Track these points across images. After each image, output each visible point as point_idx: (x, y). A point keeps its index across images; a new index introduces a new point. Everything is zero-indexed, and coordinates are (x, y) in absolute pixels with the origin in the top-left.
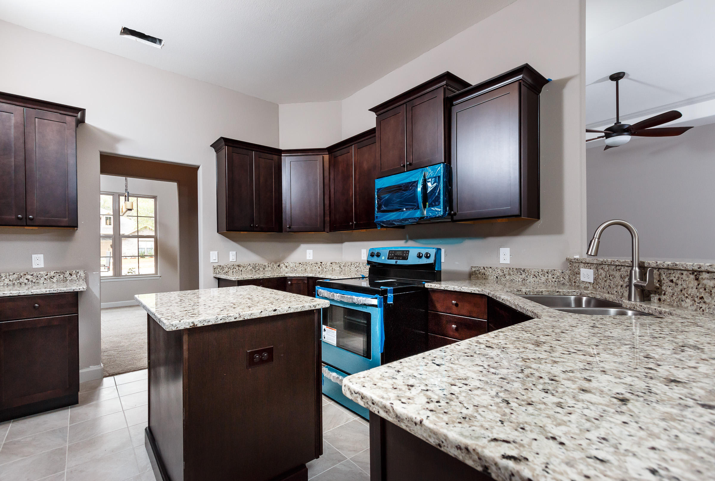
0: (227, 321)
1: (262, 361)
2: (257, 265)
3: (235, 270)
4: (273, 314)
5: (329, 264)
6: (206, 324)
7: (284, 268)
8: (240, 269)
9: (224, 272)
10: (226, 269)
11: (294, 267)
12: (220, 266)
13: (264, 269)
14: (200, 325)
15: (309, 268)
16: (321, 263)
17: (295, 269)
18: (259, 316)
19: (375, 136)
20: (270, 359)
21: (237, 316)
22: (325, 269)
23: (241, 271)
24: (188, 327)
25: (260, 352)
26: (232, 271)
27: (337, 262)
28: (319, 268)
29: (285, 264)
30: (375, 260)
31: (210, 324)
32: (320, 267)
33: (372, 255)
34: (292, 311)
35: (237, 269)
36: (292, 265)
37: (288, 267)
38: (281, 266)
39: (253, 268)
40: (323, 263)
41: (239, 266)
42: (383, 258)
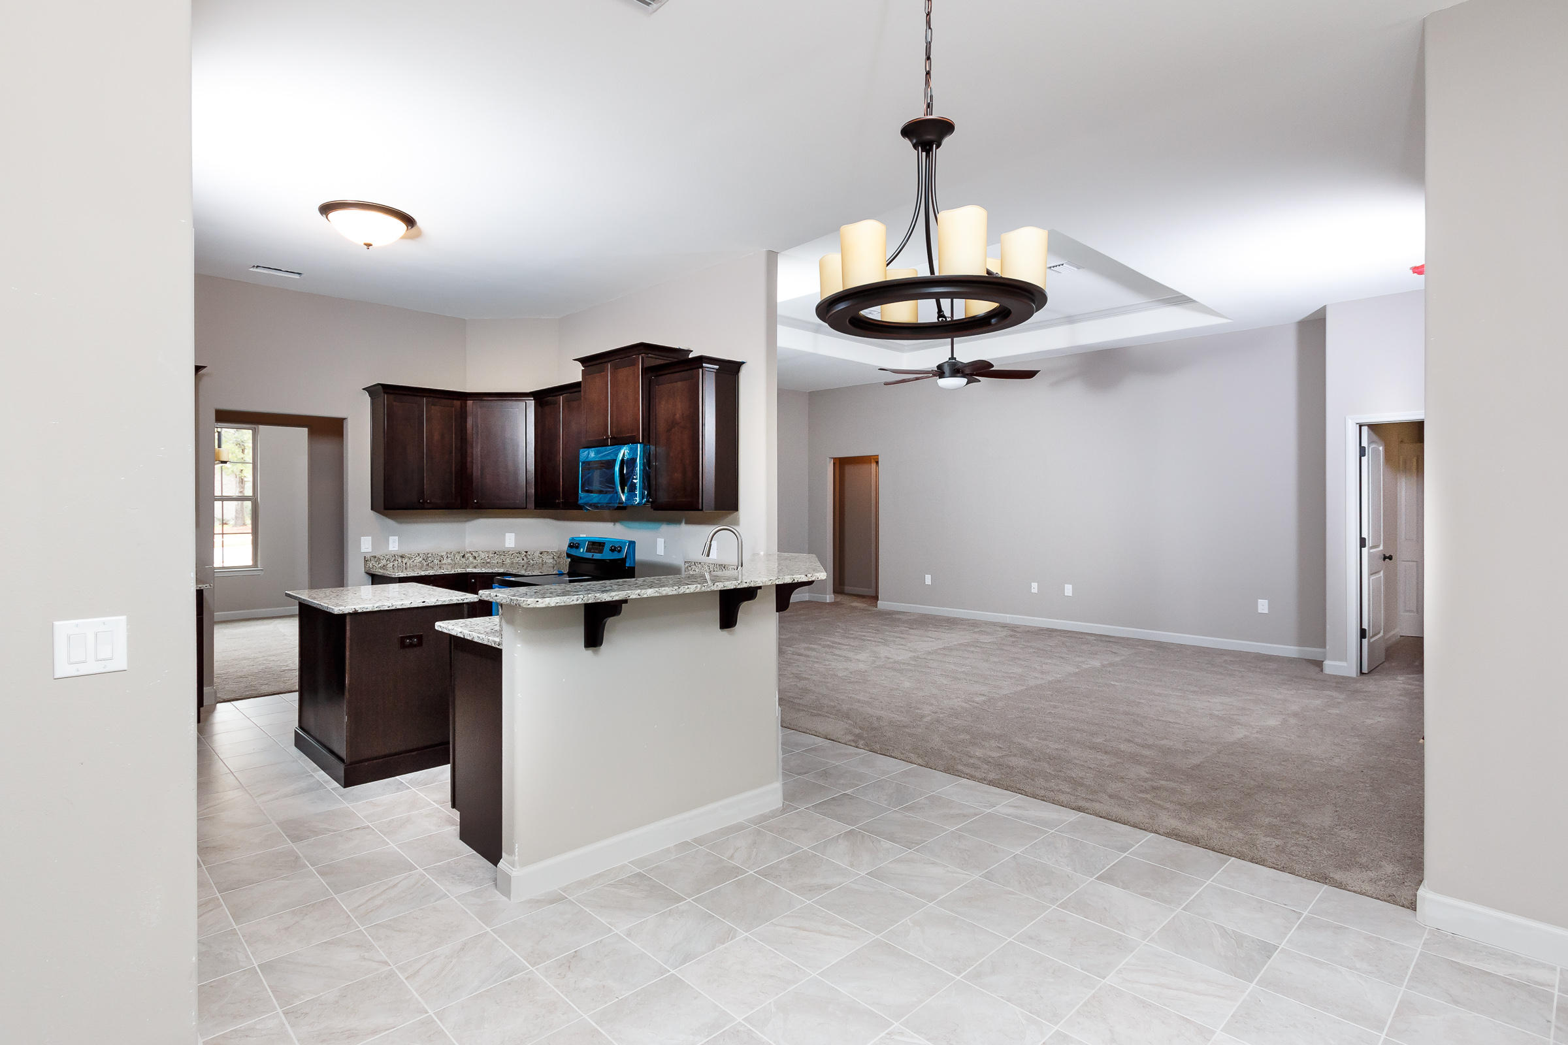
0: (382, 609)
1: (411, 645)
2: (430, 555)
3: (397, 562)
4: (422, 605)
5: (537, 554)
6: (365, 610)
7: (471, 559)
8: (404, 561)
9: (380, 565)
10: (384, 562)
11: (486, 558)
12: (375, 557)
13: (440, 561)
14: (360, 611)
15: (508, 559)
16: (526, 552)
17: (488, 561)
18: (409, 606)
19: (580, 391)
20: (420, 644)
21: (390, 605)
22: (532, 562)
23: (406, 564)
24: (351, 612)
25: (410, 638)
26: (392, 564)
27: (550, 550)
28: (523, 559)
29: (474, 553)
30: (574, 552)
31: (368, 610)
32: (525, 558)
33: (570, 546)
34: (440, 603)
35: (400, 561)
36: (483, 555)
37: (477, 558)
38: (466, 556)
39: (424, 559)
40: (529, 553)
41: (402, 557)
42: (582, 550)
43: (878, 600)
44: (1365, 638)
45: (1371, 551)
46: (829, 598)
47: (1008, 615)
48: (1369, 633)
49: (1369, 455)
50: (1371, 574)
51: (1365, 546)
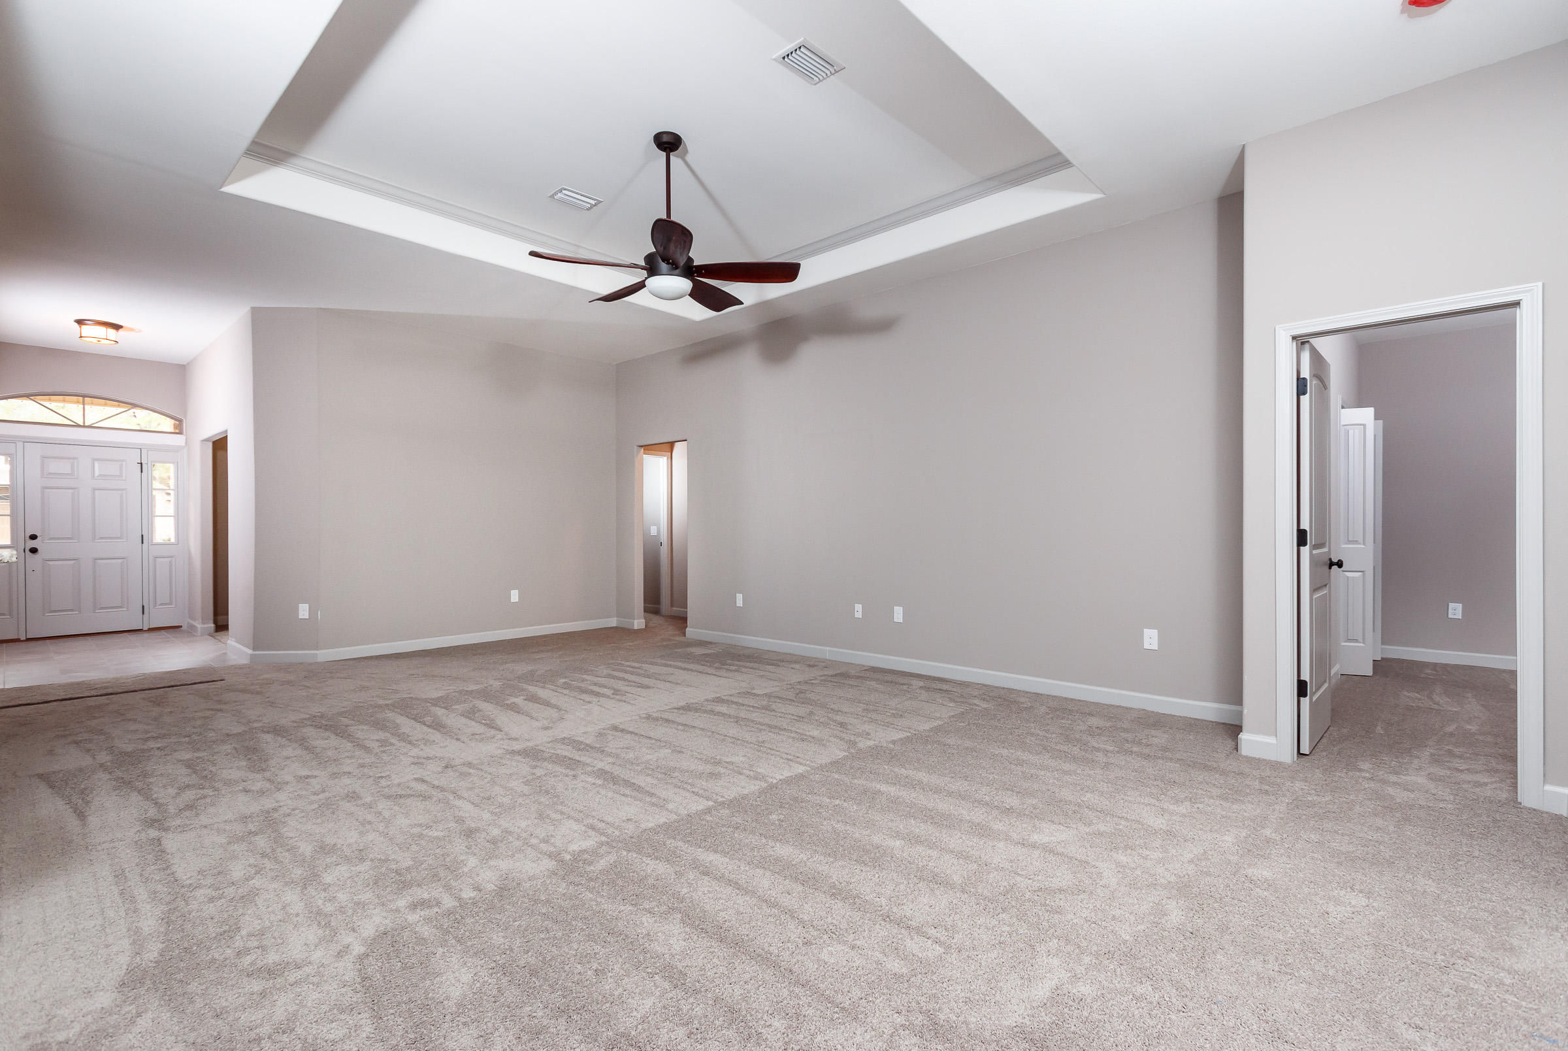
43: (687, 627)
44: (1305, 696)
45: (1315, 552)
46: (639, 623)
47: (828, 648)
48: (1311, 688)
49: (1311, 393)
50: (1314, 590)
51: (1305, 544)
